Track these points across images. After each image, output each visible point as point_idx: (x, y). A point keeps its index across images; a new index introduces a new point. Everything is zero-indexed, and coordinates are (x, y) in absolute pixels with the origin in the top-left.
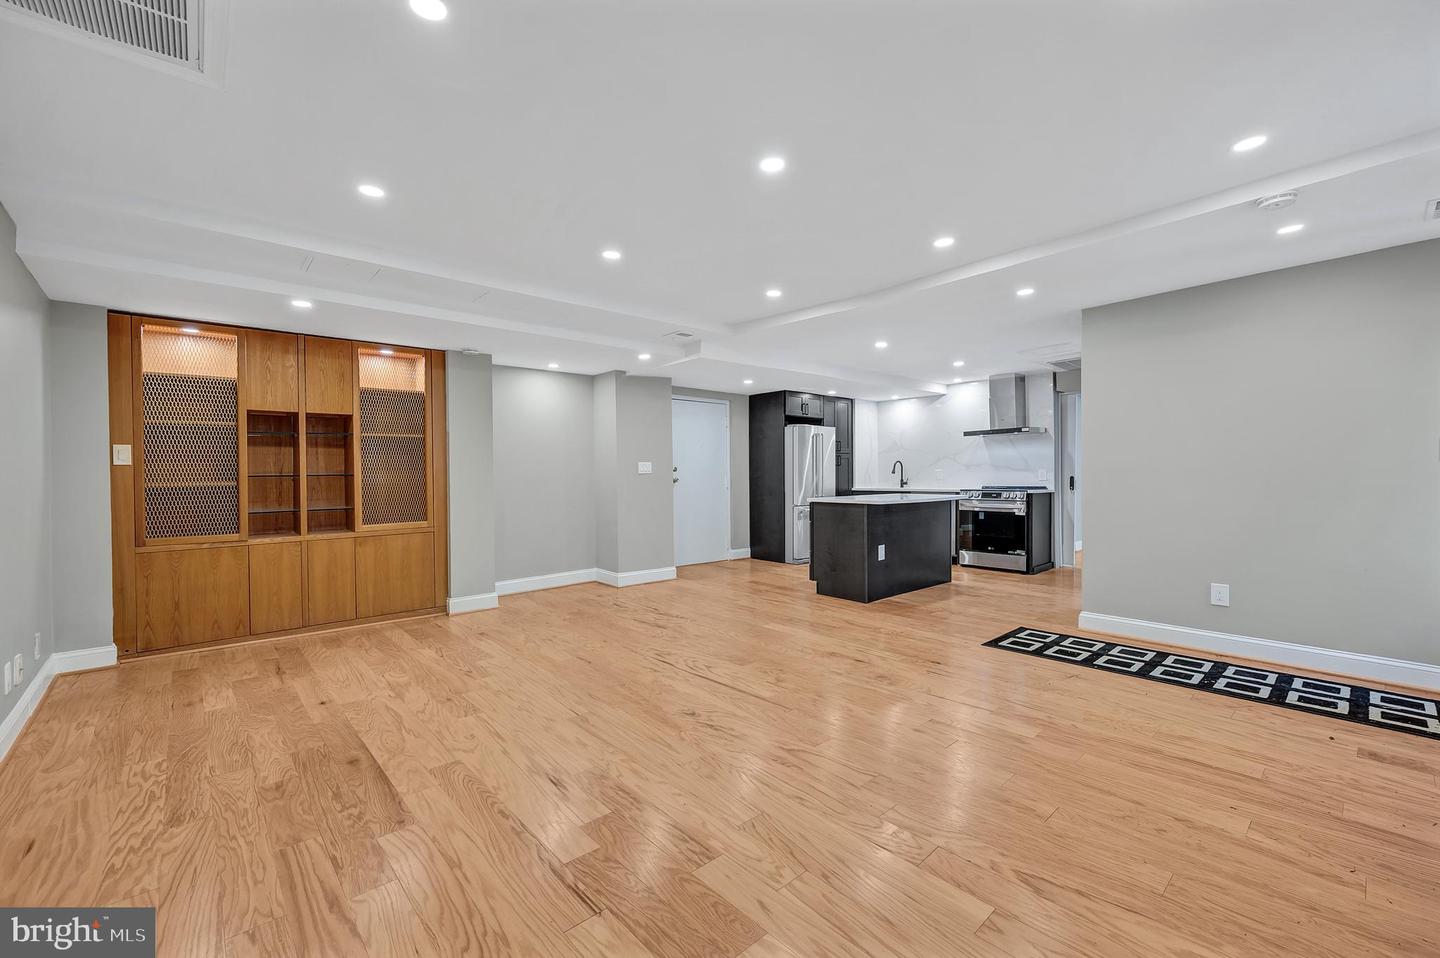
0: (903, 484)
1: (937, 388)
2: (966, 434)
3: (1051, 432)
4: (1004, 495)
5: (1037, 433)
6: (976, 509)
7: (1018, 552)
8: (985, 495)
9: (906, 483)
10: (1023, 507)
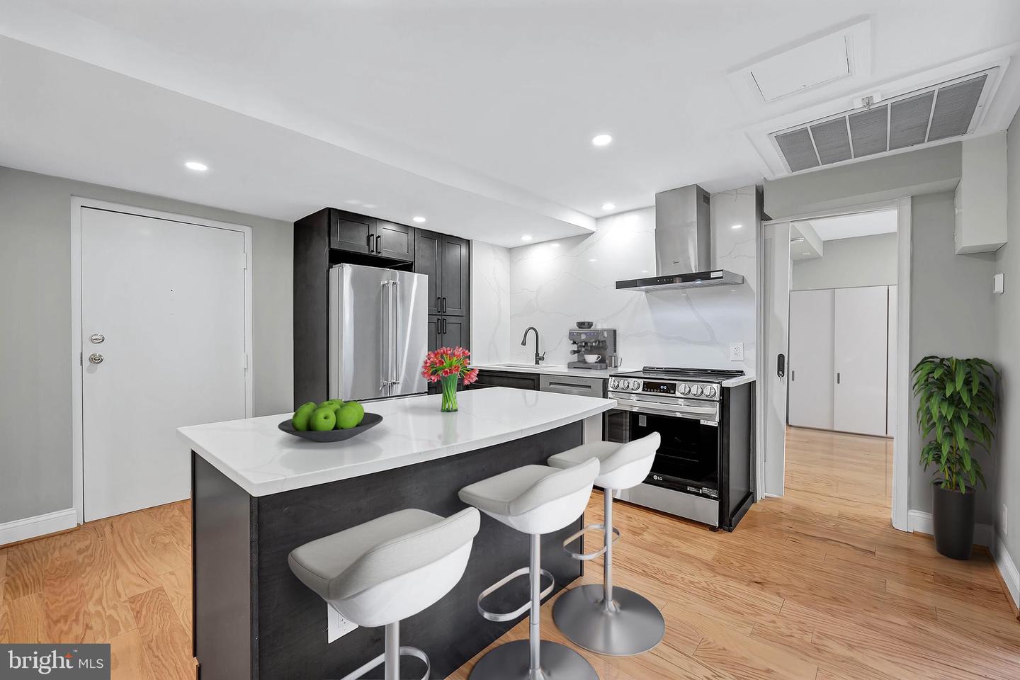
0: (538, 359)
1: (581, 221)
2: (620, 285)
3: (753, 282)
4: (682, 388)
5: (732, 282)
6: (635, 410)
7: (705, 490)
8: (649, 386)
9: (542, 359)
10: (715, 410)
